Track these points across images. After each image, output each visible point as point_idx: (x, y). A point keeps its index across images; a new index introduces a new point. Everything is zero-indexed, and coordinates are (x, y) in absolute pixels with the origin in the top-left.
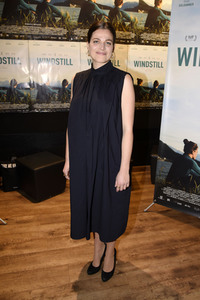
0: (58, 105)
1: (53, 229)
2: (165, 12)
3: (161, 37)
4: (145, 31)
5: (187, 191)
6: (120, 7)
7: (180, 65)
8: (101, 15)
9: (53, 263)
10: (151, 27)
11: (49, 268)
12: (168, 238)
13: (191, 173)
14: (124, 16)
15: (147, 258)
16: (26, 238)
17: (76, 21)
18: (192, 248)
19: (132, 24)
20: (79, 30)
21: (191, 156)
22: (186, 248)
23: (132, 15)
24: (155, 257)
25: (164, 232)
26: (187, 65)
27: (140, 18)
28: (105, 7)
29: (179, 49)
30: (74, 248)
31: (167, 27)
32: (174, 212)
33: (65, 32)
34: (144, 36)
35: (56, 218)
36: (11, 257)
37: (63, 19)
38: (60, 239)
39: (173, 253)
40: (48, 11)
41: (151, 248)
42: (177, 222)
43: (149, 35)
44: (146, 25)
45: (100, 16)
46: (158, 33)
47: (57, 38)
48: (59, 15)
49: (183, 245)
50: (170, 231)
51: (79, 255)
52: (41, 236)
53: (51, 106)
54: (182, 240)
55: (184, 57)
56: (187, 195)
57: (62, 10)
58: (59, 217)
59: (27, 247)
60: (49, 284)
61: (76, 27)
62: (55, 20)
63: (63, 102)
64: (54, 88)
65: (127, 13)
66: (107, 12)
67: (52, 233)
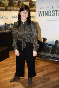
0: (4, 31)
1: (6, 69)
2: (34, 2)
3: (34, 9)
5: (45, 52)
6: (21, 0)
7: (40, 16)
8: (15, 3)
12: (41, 66)
13: (46, 47)
14: (22, 3)
17: (7, 5)
18: (48, 68)
20: (9, 8)
21: (45, 42)
22: (46, 68)
25: (39, 65)
26: (41, 16)
29: (39, 12)
30: (13, 74)
31: (35, 6)
32: (42, 59)
33: (4, 8)
35: (7, 65)
37: (3, 4)
39: (42, 71)
42: (43, 62)
44: (29, 6)
46: (33, 8)
47: (2, 10)
48: (2, 3)
49: (45, 68)
50: (41, 65)
53: (2, 31)
54: (45, 67)
55: (40, 14)
56: (45, 54)
57: (3, 2)
58: (8, 65)
61: (8, 7)
62: (1, 5)
63: (6, 30)
64: (3, 26)
65: (23, 2)
67: (5, 70)
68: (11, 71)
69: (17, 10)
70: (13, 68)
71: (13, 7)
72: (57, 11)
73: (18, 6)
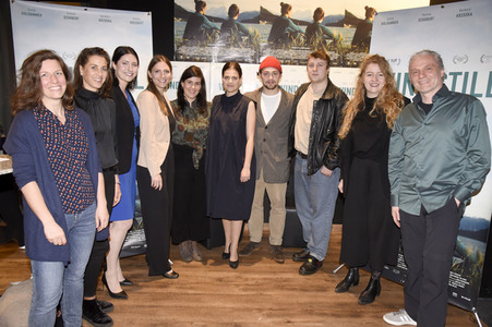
4: (353, 50)
6: (320, 21)
8: (297, 32)
9: (217, 304)
10: (360, 46)
11: (212, 308)
14: (325, 32)
15: (324, 314)
16: (192, 281)
17: (266, 40)
19: (335, 41)
23: (335, 31)
24: (333, 315)
27: (346, 34)
28: (302, 23)
34: (351, 56)
36: (175, 294)
38: (228, 286)
40: (234, 29)
41: (331, 307)
43: (357, 54)
44: (353, 43)
45: (295, 33)
51: (247, 301)
52: (208, 281)
59: (191, 288)
60: (211, 319)
62: (241, 40)
65: (329, 28)
66: (304, 29)
67: (220, 280)
68: (237, 286)
69: (299, 60)
70: (247, 280)
71: (287, 48)
72: (455, 75)
73: (308, 42)
